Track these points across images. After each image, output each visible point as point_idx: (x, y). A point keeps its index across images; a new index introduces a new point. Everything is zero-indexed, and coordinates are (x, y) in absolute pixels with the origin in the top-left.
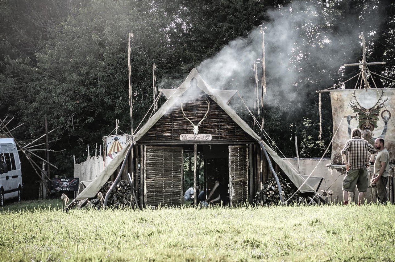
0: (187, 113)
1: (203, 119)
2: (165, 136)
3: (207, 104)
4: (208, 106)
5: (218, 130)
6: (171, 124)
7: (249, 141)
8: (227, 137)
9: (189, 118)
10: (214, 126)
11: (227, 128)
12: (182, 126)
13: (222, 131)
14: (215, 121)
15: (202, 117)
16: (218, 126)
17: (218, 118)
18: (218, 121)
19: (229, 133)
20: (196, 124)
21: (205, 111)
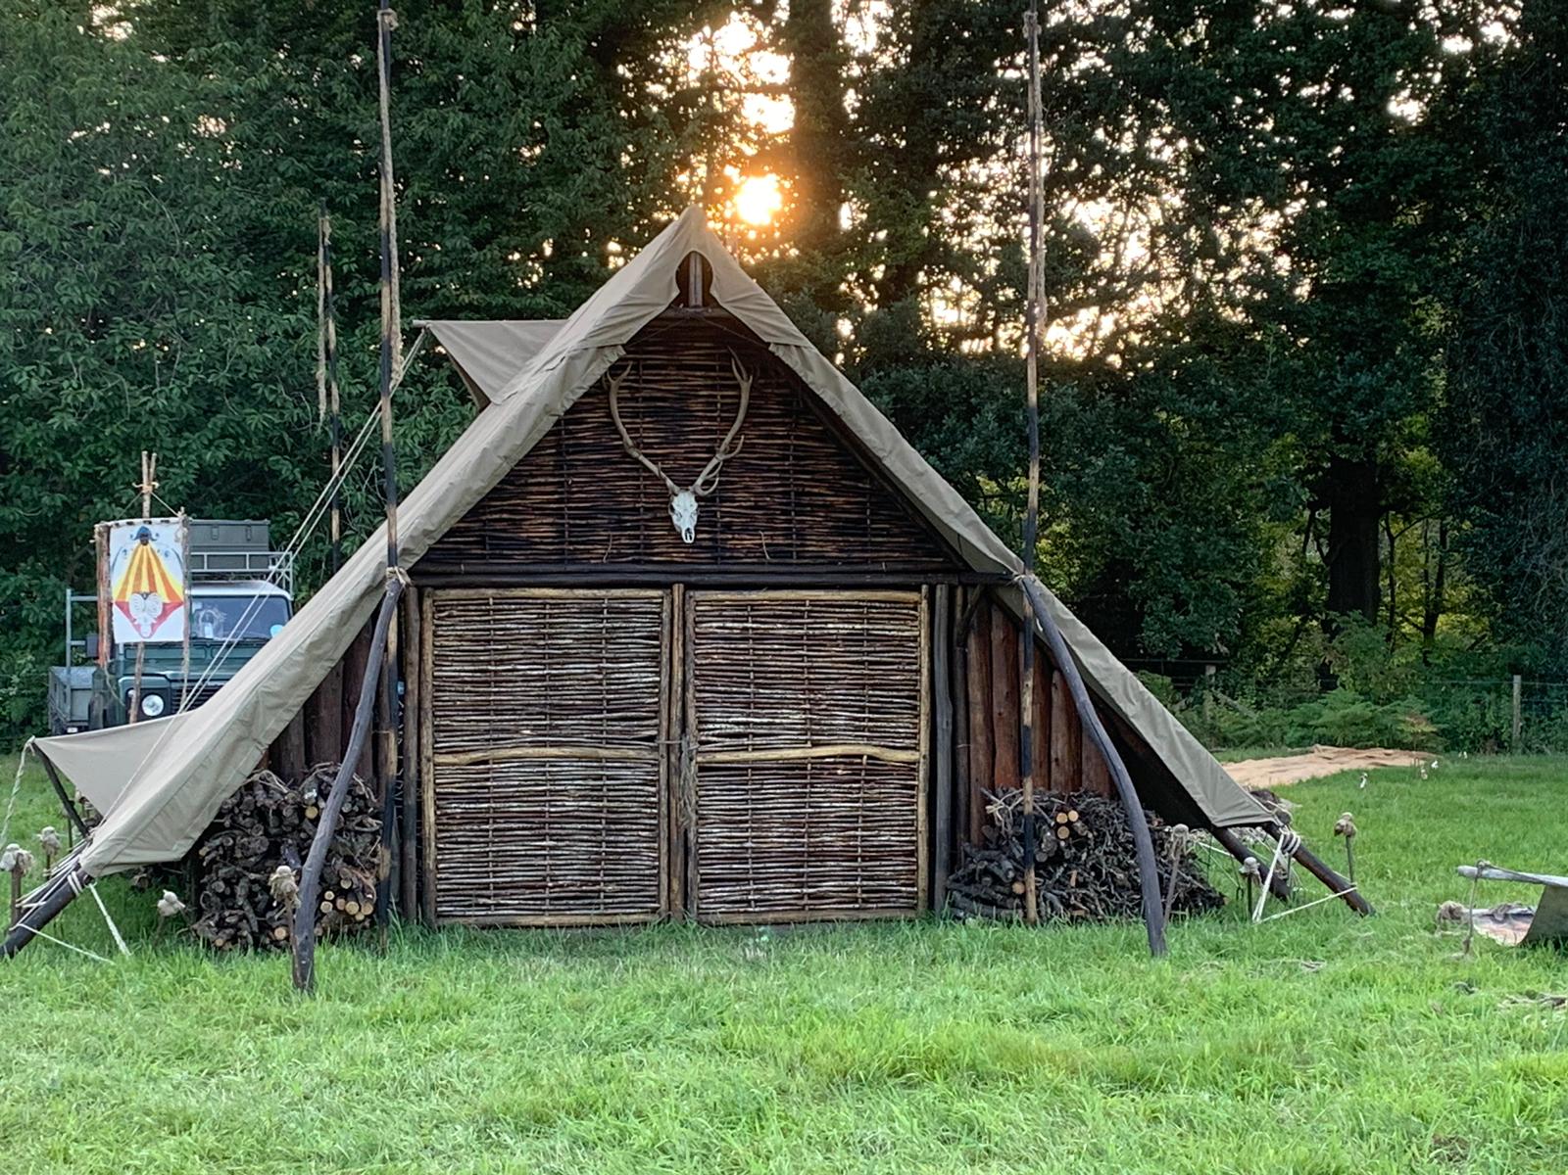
0: (637, 430)
1: (714, 462)
2: (529, 543)
3: (737, 387)
4: (739, 397)
5: (785, 513)
6: (560, 484)
7: (935, 571)
8: (830, 551)
9: (646, 455)
10: (768, 494)
11: (829, 508)
12: (612, 495)
13: (803, 522)
14: (770, 469)
15: (712, 451)
16: (788, 493)
17: (785, 458)
18: (787, 471)
19: (838, 531)
20: (685, 484)
21: (723, 419)
